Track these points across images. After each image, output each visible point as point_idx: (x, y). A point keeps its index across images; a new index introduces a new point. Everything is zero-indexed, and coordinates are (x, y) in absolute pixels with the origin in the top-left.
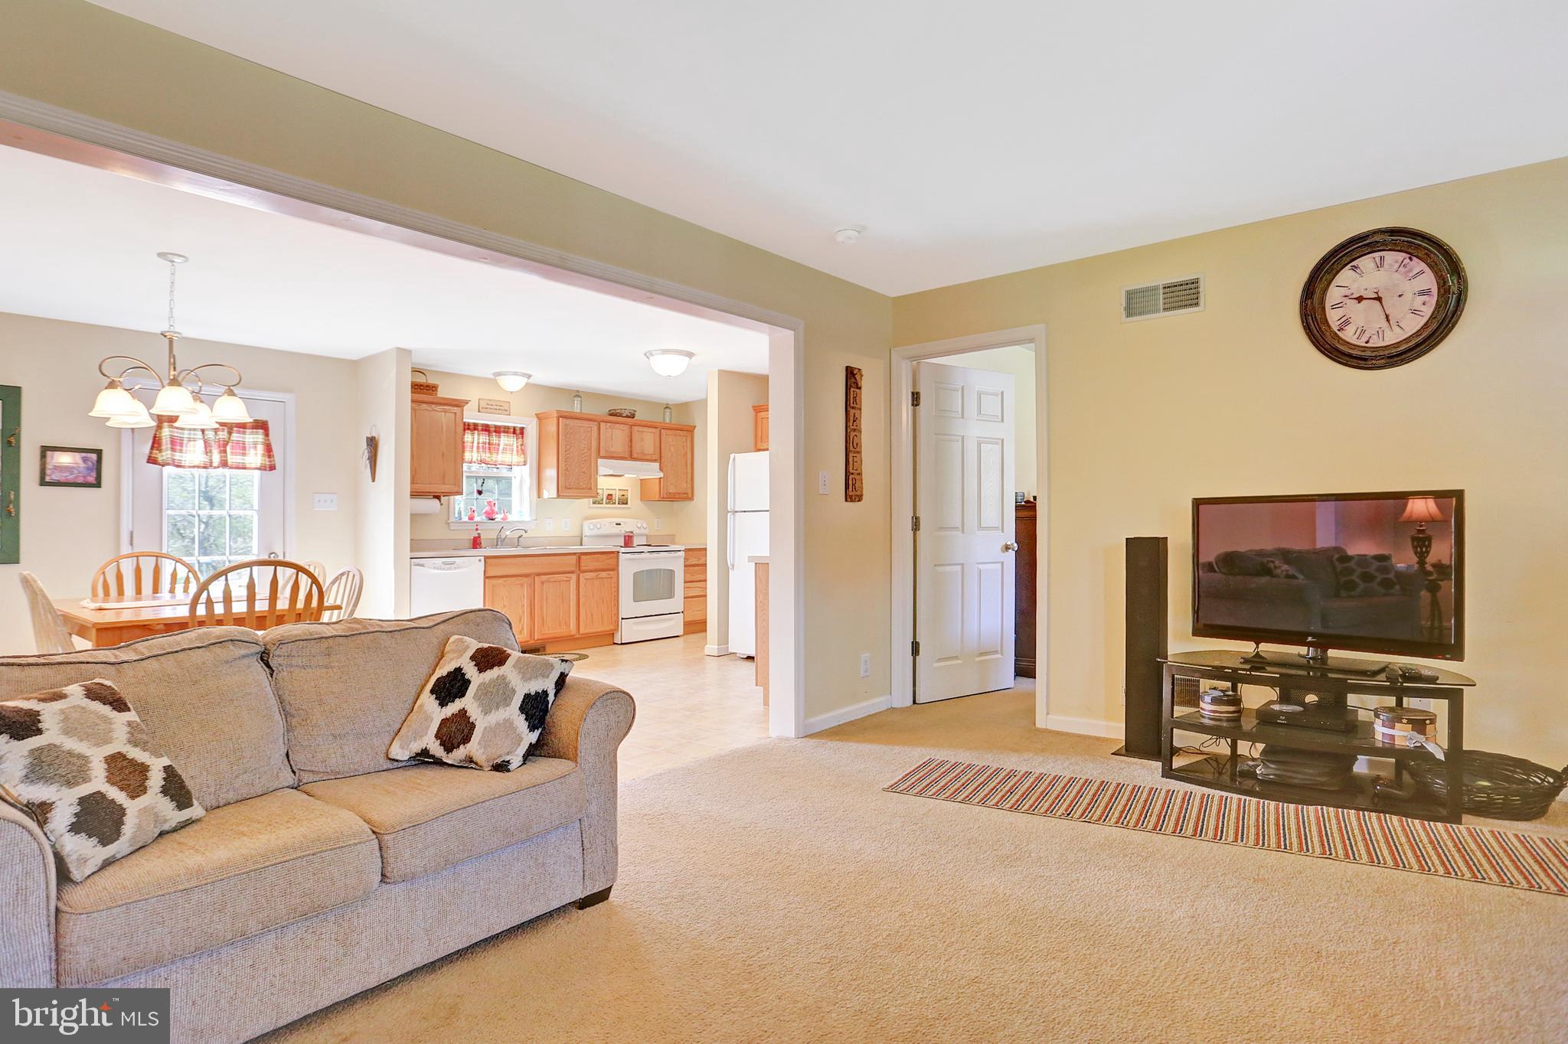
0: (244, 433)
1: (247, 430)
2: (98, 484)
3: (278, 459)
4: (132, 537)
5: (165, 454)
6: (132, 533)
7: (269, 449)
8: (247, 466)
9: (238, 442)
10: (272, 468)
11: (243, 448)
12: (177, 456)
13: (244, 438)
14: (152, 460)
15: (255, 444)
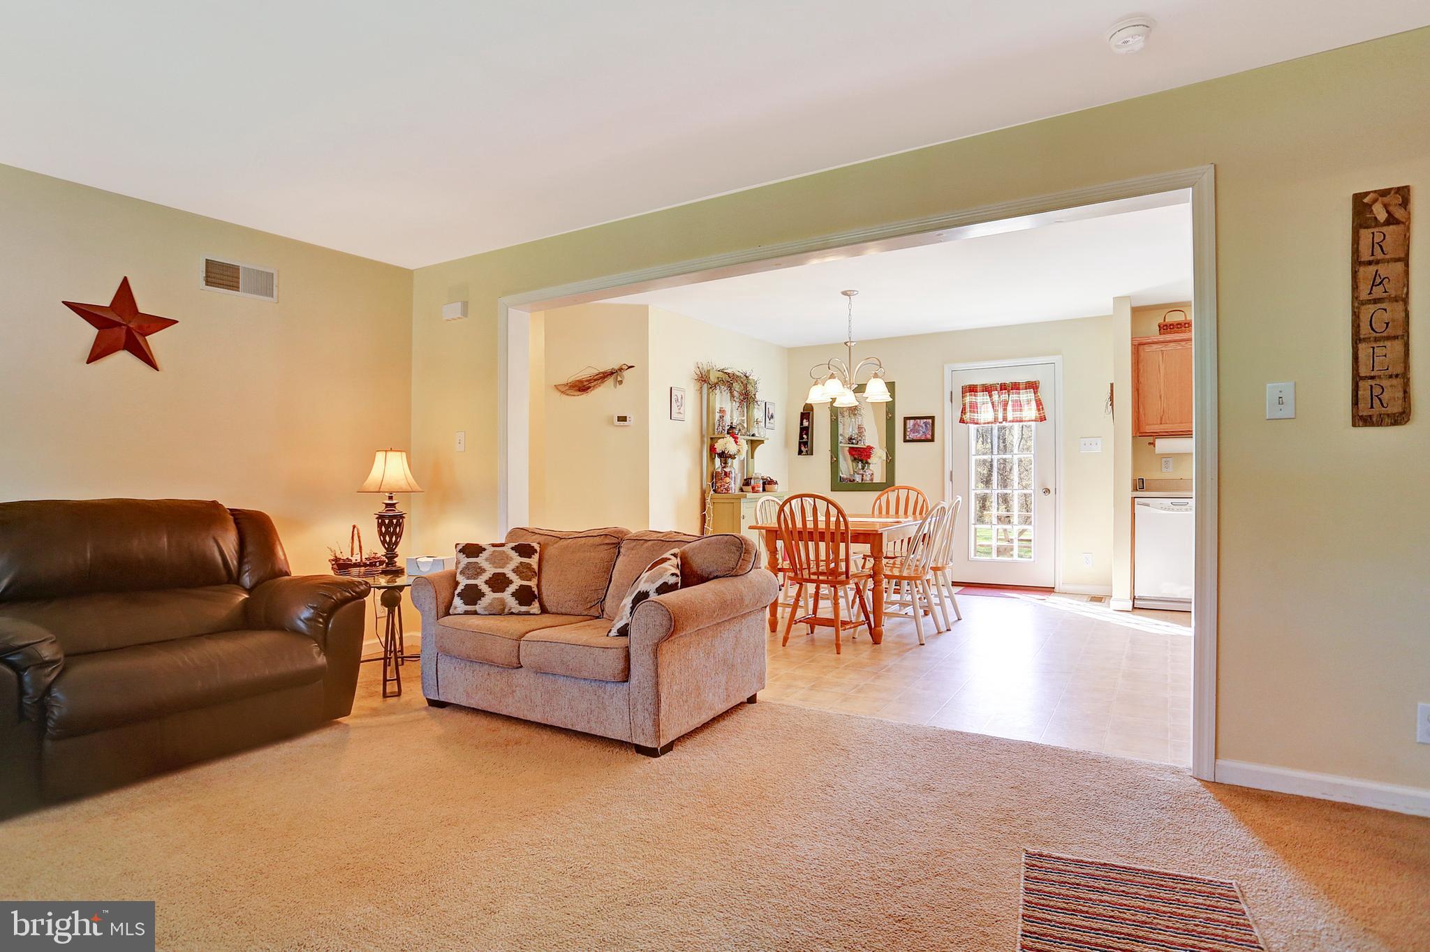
0: (1019, 393)
1: (1021, 391)
2: (932, 440)
3: (1048, 412)
4: (951, 475)
5: (967, 417)
6: (951, 472)
7: (1039, 404)
8: (1024, 419)
9: (1016, 401)
10: (1043, 419)
11: (1018, 405)
12: (975, 416)
13: (1019, 397)
14: (962, 421)
15: (1029, 402)
